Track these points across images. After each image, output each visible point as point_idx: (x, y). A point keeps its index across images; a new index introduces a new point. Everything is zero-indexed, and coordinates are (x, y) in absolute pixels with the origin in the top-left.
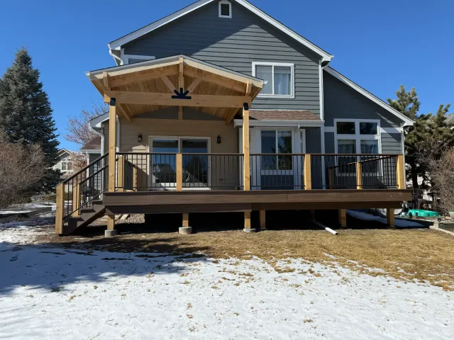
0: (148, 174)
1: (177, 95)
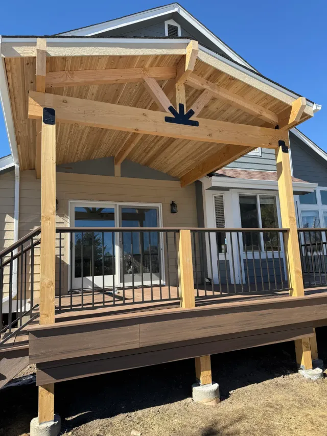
0: (68, 263)
1: (174, 117)
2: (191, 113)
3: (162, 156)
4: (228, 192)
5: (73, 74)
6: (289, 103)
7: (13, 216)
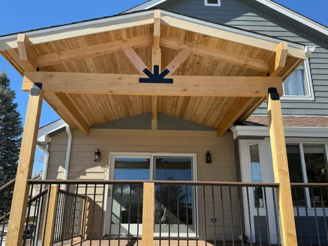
0: (105, 209)
1: (148, 77)
2: (167, 72)
3: (189, 109)
4: (263, 140)
5: (60, 54)
6: (271, 50)
7: (64, 167)
